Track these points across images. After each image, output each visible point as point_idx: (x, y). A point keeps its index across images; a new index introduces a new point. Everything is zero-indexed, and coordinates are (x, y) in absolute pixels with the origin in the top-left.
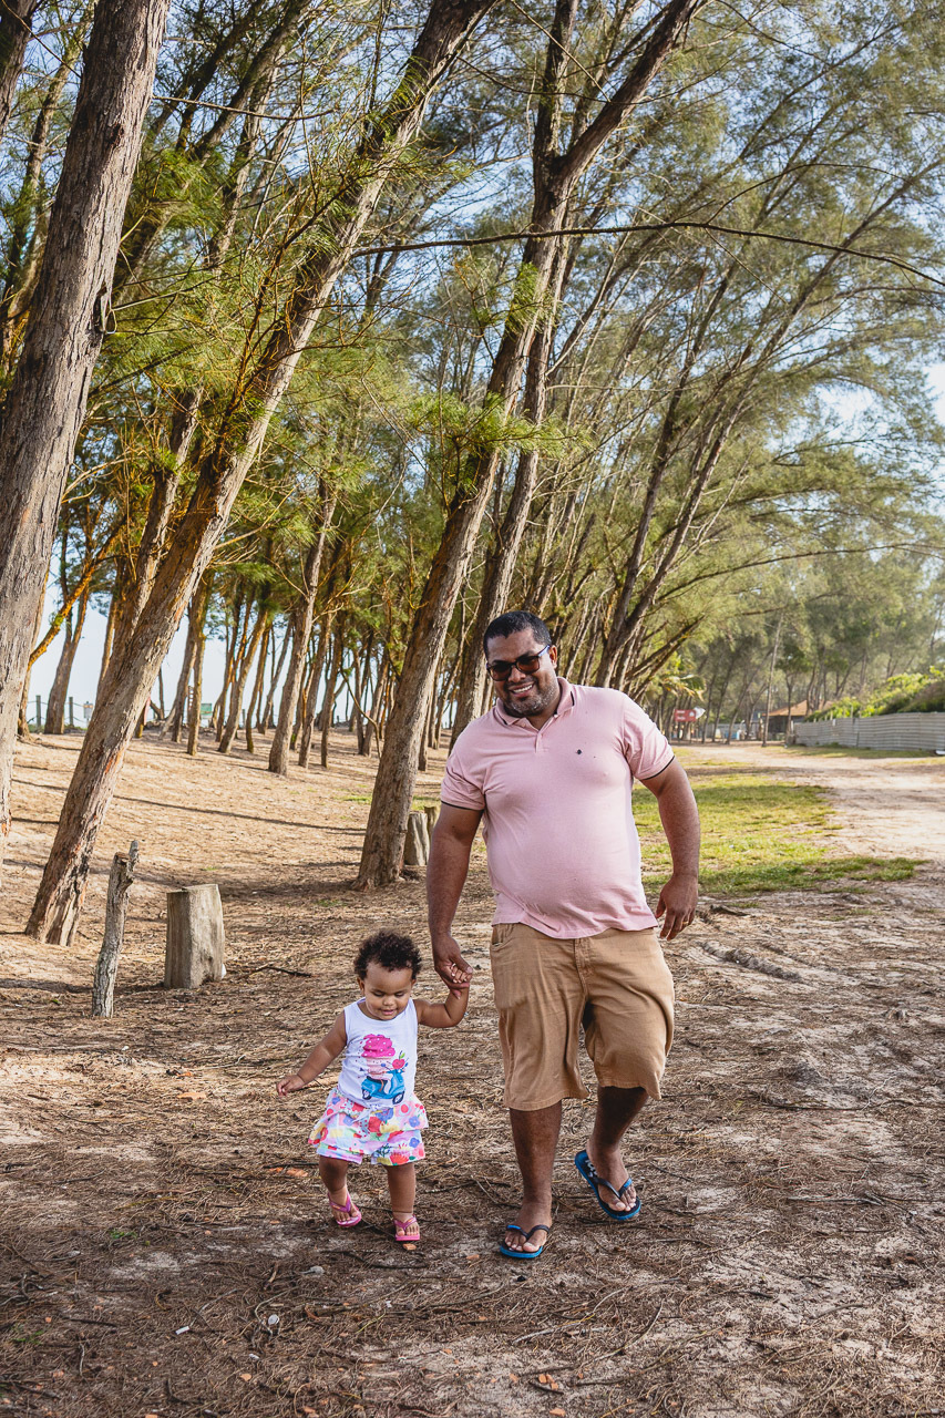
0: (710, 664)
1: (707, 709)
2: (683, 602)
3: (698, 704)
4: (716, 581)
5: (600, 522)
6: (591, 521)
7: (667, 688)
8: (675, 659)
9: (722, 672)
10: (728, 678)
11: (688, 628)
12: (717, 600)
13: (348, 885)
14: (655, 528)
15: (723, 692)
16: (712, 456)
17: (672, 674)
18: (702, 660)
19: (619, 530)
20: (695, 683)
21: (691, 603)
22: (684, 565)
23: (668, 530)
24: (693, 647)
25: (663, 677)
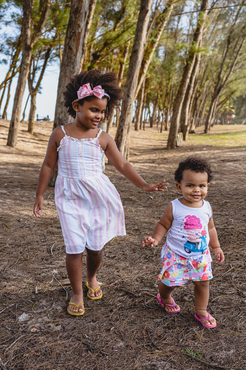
0: (237, 103)
1: (236, 115)
2: (231, 86)
3: (233, 114)
4: (239, 81)
5: (210, 66)
6: (207, 66)
7: (225, 110)
8: (228, 102)
9: (240, 105)
10: (242, 107)
11: (233, 93)
12: (240, 86)
13: (164, 149)
14: (225, 68)
15: (240, 110)
16: (240, 48)
17: (227, 106)
18: (235, 102)
19: (214, 68)
20: (233, 108)
21: (233, 87)
22: (232, 77)
23: (228, 68)
24: (233, 99)
25: (225, 107)
